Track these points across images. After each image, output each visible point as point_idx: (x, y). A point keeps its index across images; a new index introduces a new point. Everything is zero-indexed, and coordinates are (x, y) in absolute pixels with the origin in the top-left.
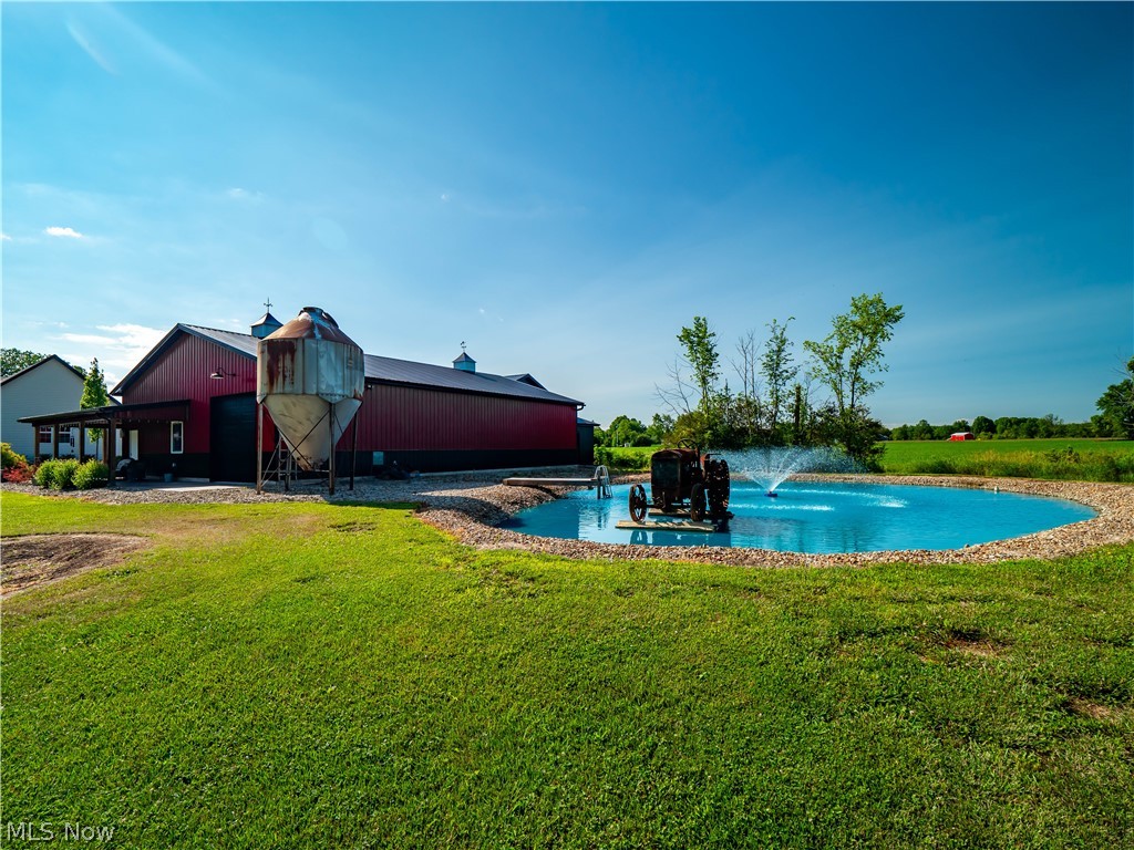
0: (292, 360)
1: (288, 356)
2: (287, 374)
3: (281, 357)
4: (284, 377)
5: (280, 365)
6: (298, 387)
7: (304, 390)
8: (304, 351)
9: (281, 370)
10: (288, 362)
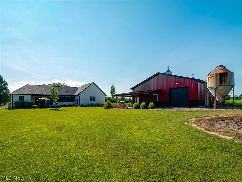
0: (227, 78)
1: (226, 77)
2: (226, 81)
3: (224, 77)
4: (225, 81)
5: (224, 79)
6: (228, 83)
7: (229, 84)
8: (229, 76)
9: (224, 80)
10: (226, 78)
